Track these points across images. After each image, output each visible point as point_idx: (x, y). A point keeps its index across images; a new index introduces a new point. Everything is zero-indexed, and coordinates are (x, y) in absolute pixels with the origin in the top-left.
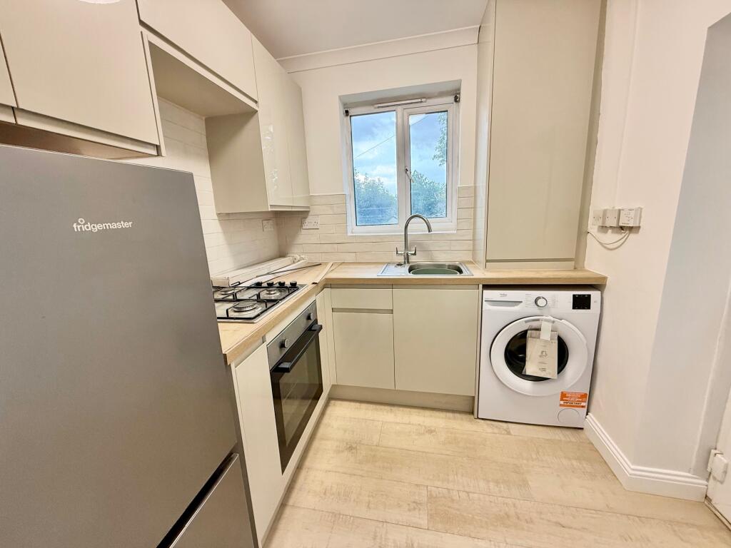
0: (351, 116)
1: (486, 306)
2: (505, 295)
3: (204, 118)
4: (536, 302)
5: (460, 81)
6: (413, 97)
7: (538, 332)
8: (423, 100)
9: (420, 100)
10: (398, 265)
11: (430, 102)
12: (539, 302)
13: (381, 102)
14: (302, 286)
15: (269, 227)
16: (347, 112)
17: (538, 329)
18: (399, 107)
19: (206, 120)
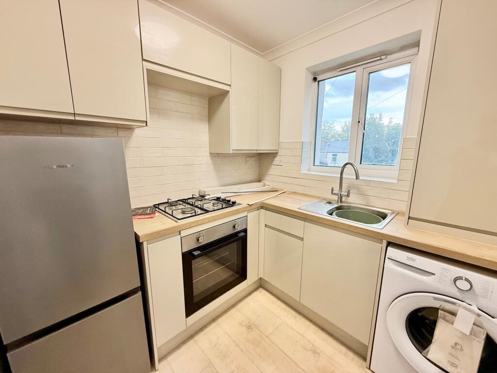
0: (319, 81)
1: (389, 264)
2: (414, 260)
3: (208, 98)
4: (455, 280)
5: (420, 32)
6: (374, 56)
7: (454, 317)
8: (382, 57)
9: (379, 58)
10: (328, 203)
11: (390, 57)
12: (458, 283)
13: (344, 66)
14: (239, 204)
15: (252, 162)
16: (315, 79)
17: (454, 314)
18: (359, 67)
19: (210, 99)
